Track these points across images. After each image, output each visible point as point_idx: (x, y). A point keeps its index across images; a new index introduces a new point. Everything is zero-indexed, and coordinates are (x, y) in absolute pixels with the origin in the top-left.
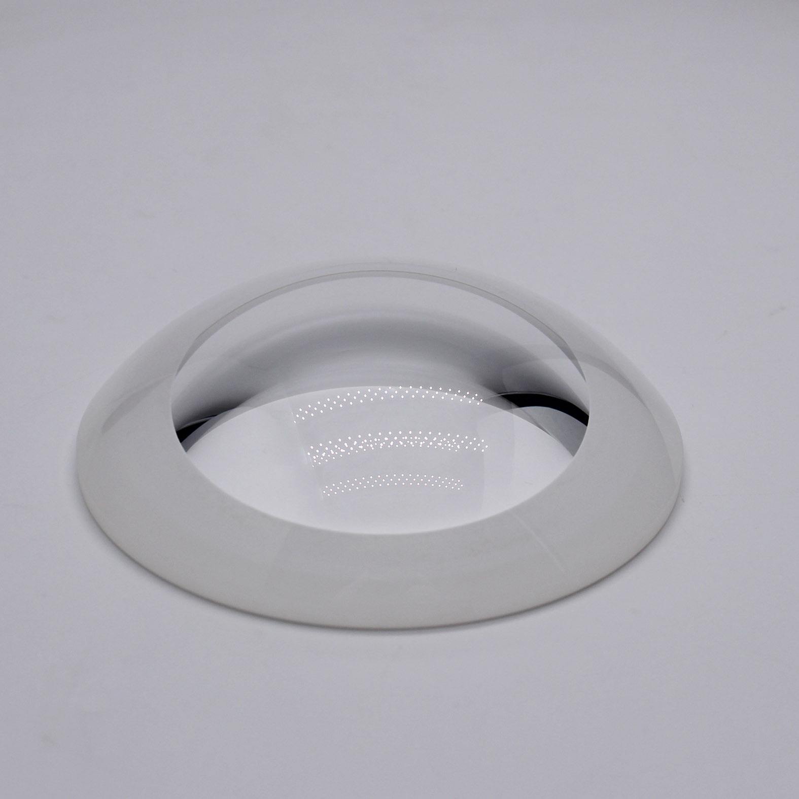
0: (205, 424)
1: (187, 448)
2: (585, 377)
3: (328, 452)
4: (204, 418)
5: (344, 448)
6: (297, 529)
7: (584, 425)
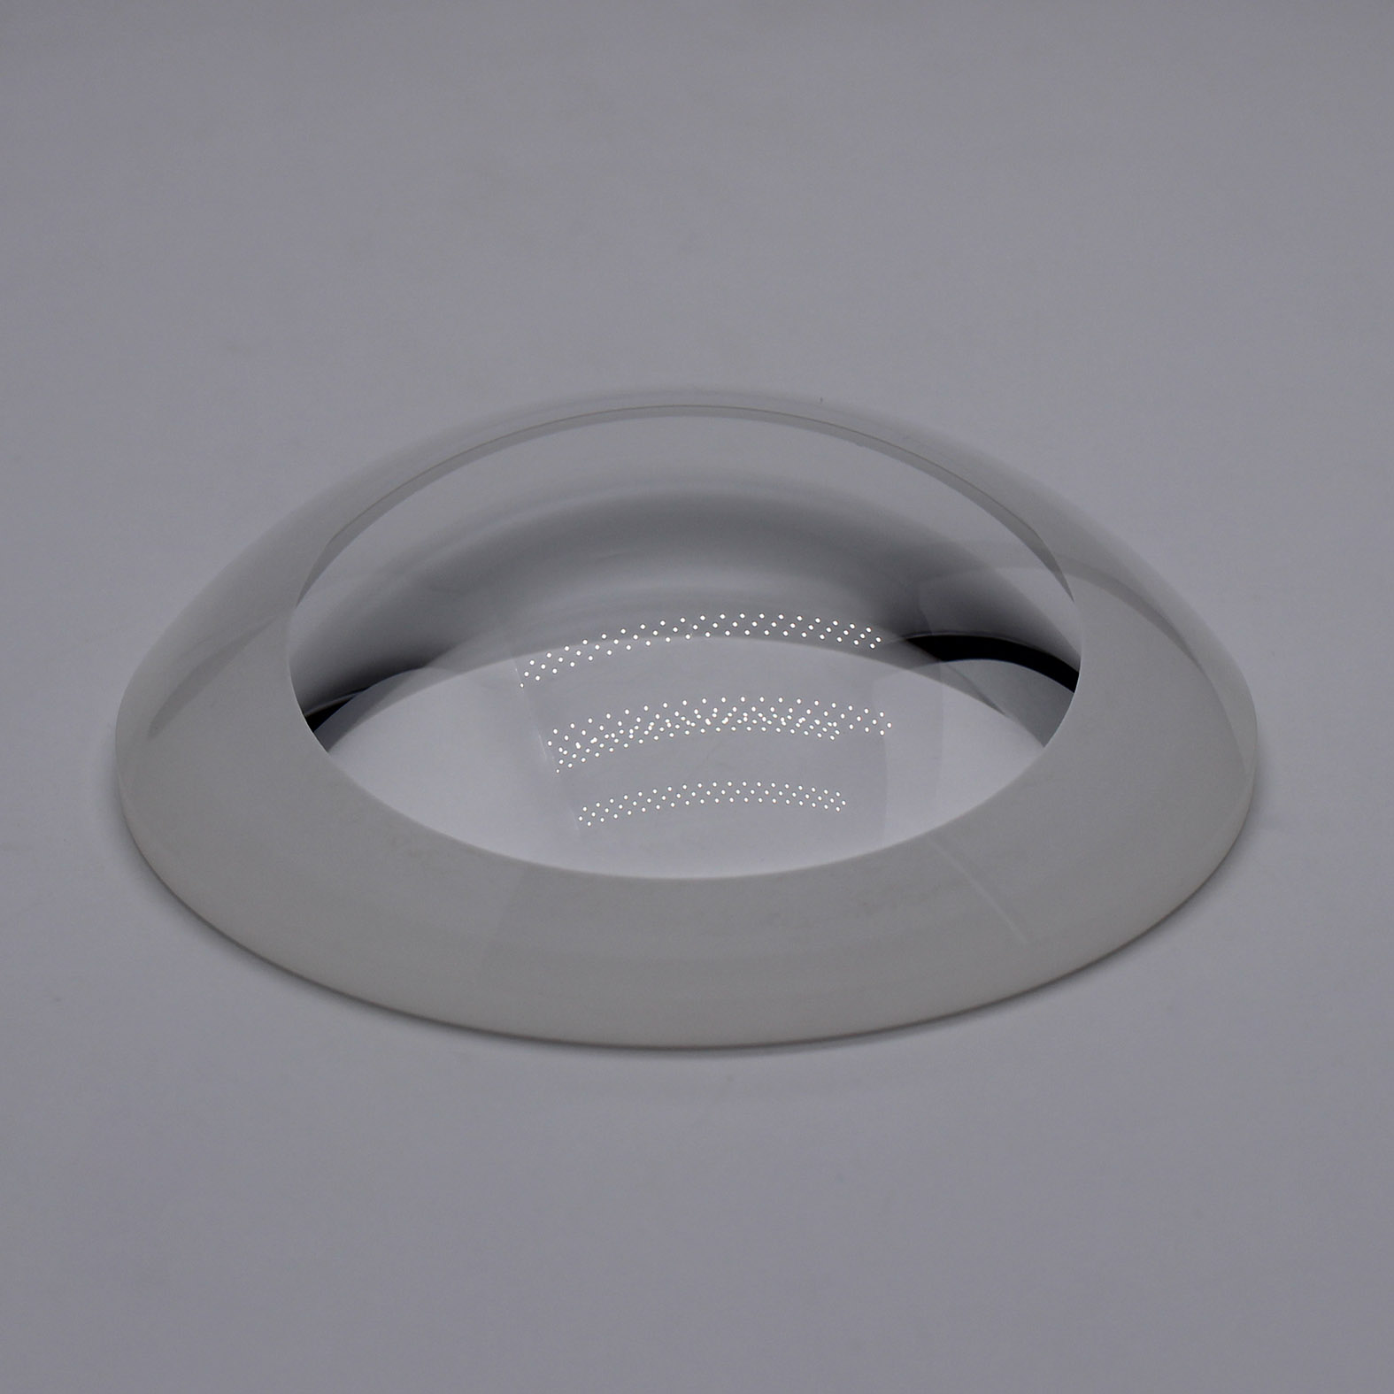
0: (345, 706)
1: (328, 743)
2: (1073, 594)
4: (343, 695)
6: (533, 872)
7: (1068, 690)
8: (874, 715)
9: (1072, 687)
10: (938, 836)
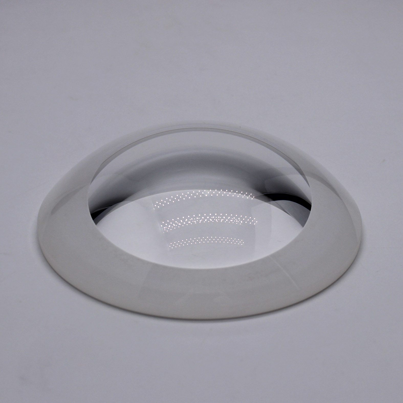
0: (106, 210)
2: (309, 184)
3: (172, 225)
5: (180, 223)
6: (155, 266)
7: (308, 210)
8: (252, 219)
9: (310, 209)
10: (273, 256)
